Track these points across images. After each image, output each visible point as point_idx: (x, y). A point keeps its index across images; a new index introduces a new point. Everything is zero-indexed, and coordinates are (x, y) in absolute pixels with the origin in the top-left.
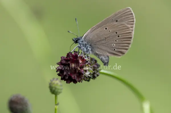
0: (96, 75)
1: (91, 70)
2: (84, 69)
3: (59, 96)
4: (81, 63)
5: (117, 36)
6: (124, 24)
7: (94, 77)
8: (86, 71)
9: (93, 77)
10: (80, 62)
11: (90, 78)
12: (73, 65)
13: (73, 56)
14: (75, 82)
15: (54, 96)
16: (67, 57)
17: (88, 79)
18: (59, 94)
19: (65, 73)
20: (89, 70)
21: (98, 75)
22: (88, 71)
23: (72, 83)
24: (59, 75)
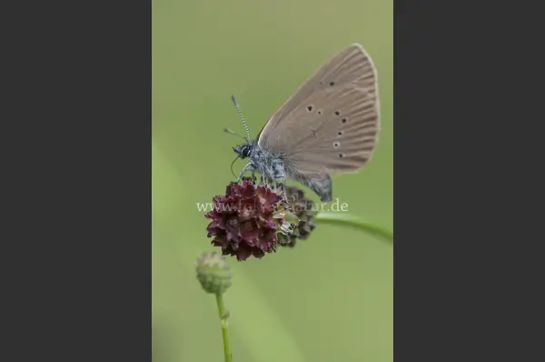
0: (306, 228)
1: (293, 215)
2: (275, 217)
3: (225, 296)
4: (263, 205)
5: (341, 121)
6: (352, 89)
7: (304, 234)
8: (280, 221)
9: (301, 233)
10: (263, 201)
11: (293, 237)
12: (246, 213)
13: (241, 190)
14: (258, 253)
15: (213, 296)
16: (227, 197)
17: (289, 241)
18: (224, 291)
19: (229, 236)
20: (287, 219)
21: (312, 228)
22: (285, 221)
23: (252, 258)
24: (216, 243)
